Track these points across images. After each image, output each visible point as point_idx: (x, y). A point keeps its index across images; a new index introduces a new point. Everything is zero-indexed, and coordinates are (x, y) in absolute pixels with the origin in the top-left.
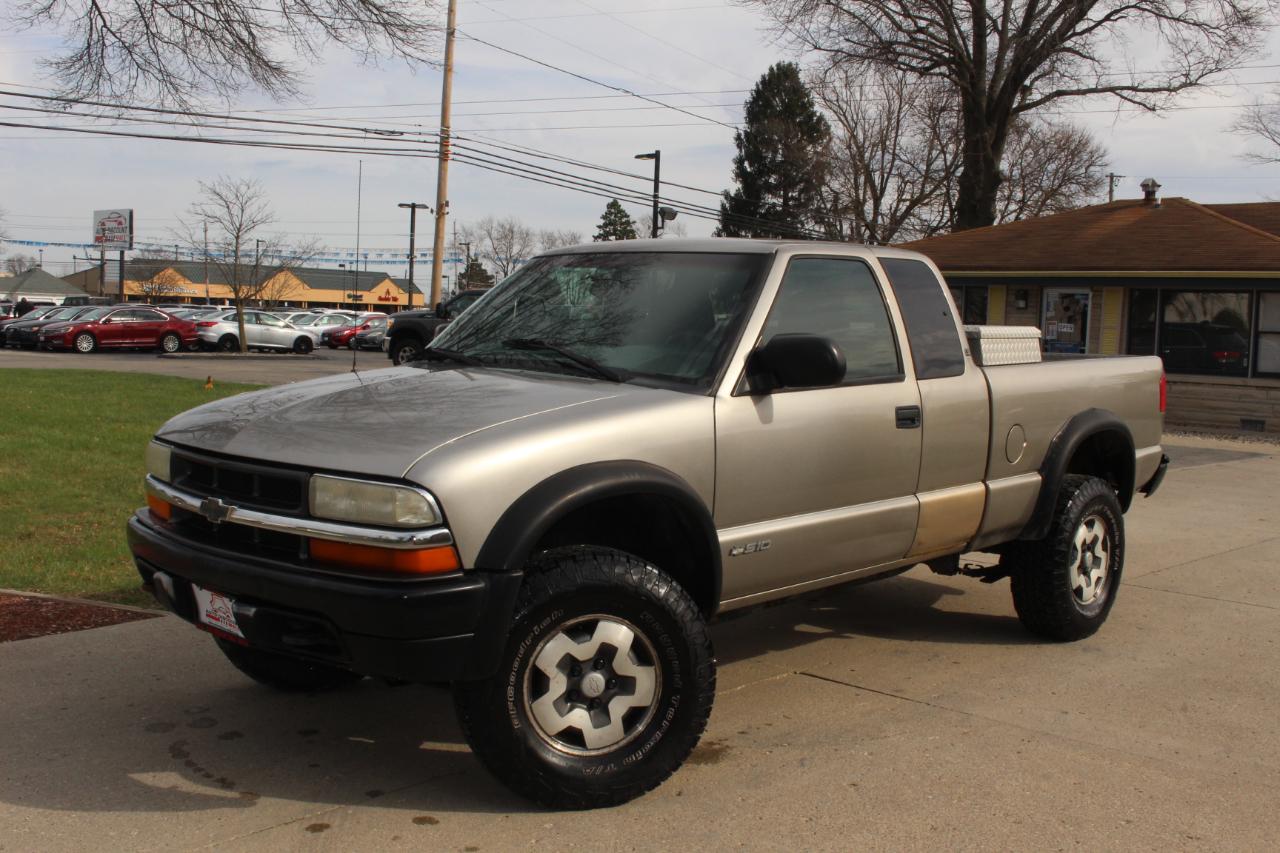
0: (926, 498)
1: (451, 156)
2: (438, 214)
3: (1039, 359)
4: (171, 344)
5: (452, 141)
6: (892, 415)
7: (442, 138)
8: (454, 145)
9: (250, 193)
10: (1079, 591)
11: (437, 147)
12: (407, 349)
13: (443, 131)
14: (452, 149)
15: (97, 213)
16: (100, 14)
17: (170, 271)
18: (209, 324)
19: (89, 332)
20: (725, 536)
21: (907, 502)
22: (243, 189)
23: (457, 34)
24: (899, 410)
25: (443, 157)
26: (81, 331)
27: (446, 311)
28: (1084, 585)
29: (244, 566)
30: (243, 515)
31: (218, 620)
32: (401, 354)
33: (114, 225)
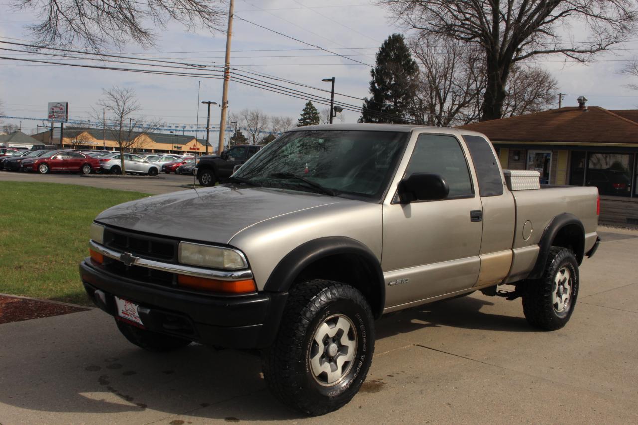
0: (484, 257)
1: (230, 78)
2: (223, 107)
3: (539, 188)
4: (87, 170)
5: (230, 71)
6: (469, 215)
7: (226, 69)
8: (232, 73)
9: (128, 95)
10: (556, 306)
11: (223, 74)
12: (206, 174)
13: (226, 66)
14: (230, 75)
15: (50, 104)
16: (56, 4)
17: (85, 133)
18: (106, 160)
19: (46, 163)
20: (387, 275)
21: (475, 259)
22: (125, 93)
23: (234, 17)
24: (472, 212)
25: (226, 78)
26: (42, 163)
27: (226, 156)
28: (559, 302)
29: (143, 288)
30: (142, 261)
31: (128, 315)
32: (203, 177)
33: (59, 110)
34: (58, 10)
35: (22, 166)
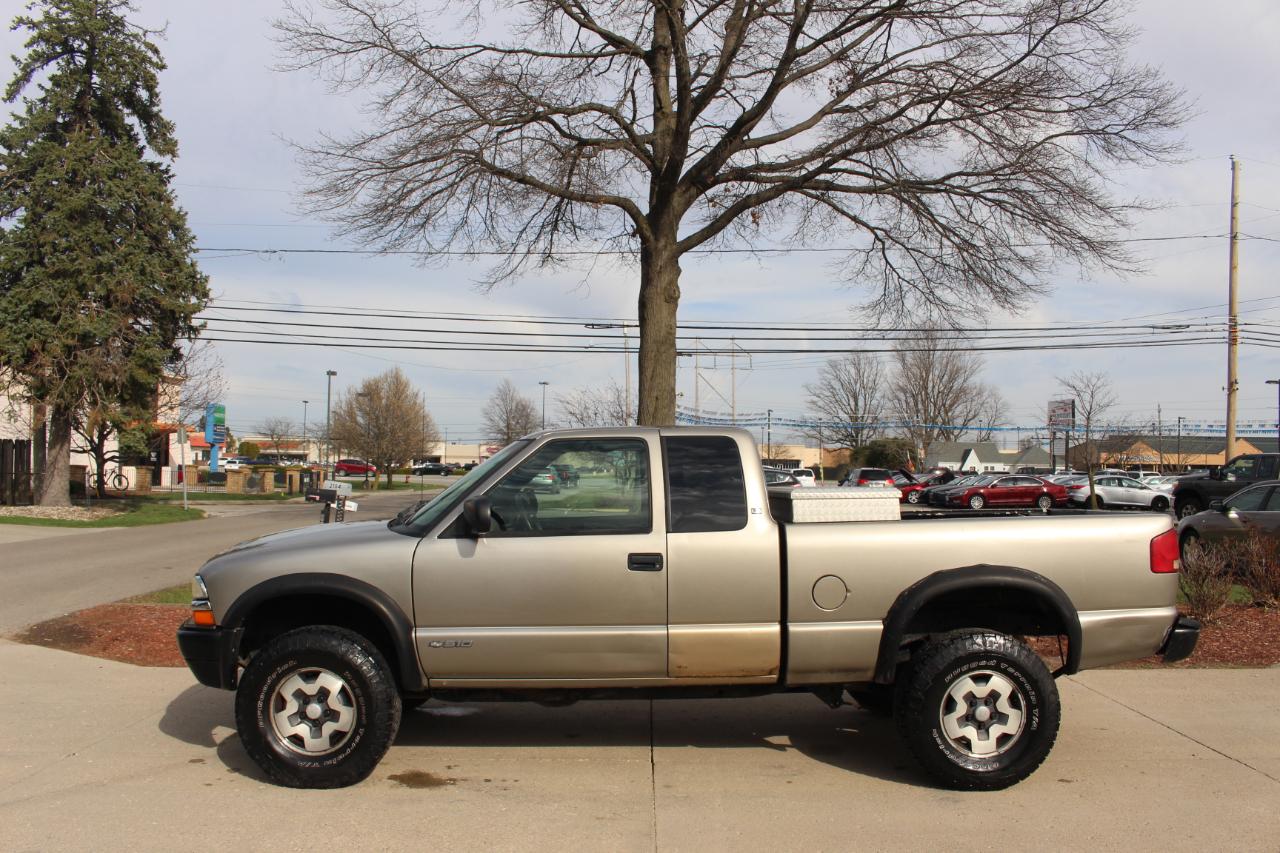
0: (675, 630)
1: (1239, 341)
2: (1229, 389)
3: (898, 517)
4: (1045, 505)
5: (1239, 328)
6: (626, 559)
7: (1230, 326)
8: (1243, 331)
9: (1099, 384)
10: (963, 742)
11: (1226, 334)
12: (1189, 506)
13: (1230, 320)
14: (1240, 334)
15: (1050, 403)
16: (894, 270)
17: (1138, 445)
18: (1079, 487)
19: (981, 495)
22: (1094, 381)
23: (1240, 236)
24: (631, 556)
25: (1232, 342)
26: (974, 493)
27: (1222, 474)
32: (1184, 511)
33: (1062, 411)
34: (899, 277)
35: (947, 499)
